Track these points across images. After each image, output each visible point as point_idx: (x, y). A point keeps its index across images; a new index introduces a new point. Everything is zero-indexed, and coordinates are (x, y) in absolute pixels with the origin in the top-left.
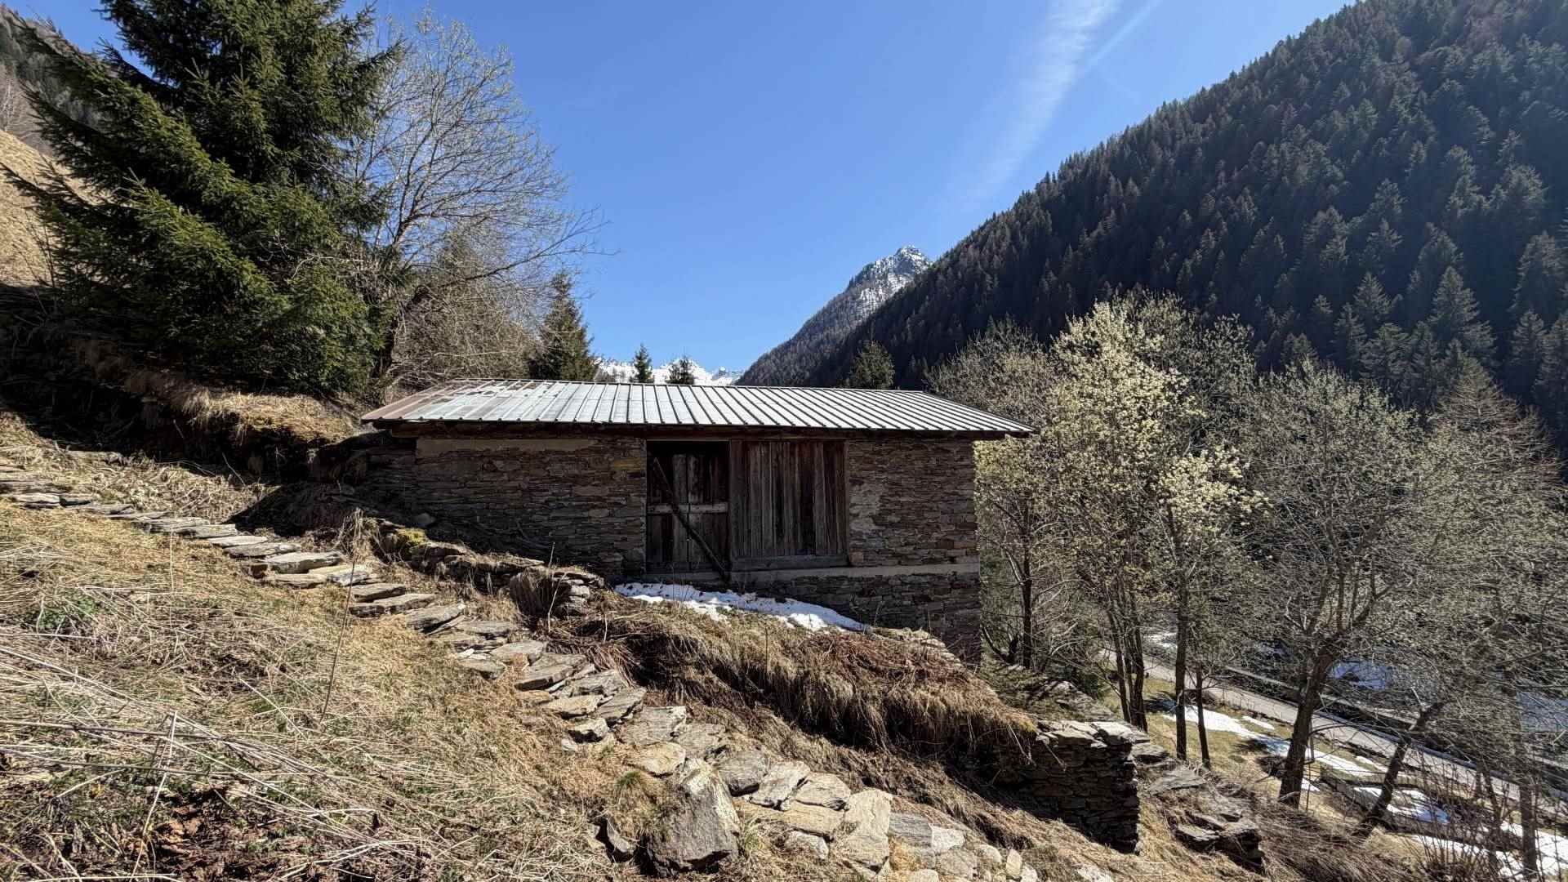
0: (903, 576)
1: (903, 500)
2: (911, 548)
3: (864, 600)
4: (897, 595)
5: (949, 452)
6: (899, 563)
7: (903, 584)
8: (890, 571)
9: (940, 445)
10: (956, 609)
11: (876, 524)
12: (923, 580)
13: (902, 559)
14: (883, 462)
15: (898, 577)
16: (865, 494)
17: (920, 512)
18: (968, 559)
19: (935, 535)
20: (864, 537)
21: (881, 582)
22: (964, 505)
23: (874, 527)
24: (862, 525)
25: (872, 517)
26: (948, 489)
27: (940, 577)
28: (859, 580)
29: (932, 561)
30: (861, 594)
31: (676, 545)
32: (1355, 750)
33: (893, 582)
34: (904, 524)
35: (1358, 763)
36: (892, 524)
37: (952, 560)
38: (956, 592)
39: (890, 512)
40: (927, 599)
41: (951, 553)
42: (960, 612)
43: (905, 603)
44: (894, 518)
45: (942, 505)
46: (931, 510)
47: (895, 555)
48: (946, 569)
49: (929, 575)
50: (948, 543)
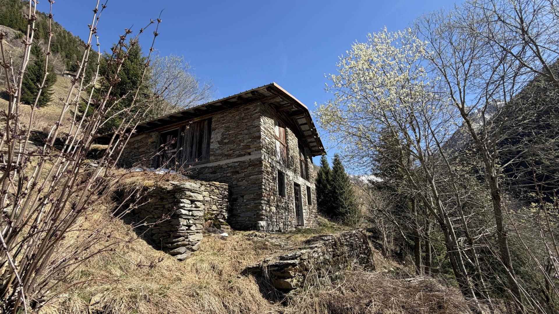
0: (229, 163)
1: (230, 132)
2: (232, 151)
4: (225, 172)
5: (249, 109)
6: (227, 159)
7: (228, 167)
8: (223, 162)
9: (246, 107)
10: (250, 176)
11: (219, 144)
12: (237, 164)
13: (229, 156)
14: (224, 120)
15: (226, 164)
16: (216, 134)
17: (236, 135)
18: (256, 152)
19: (242, 144)
20: (214, 150)
21: (220, 167)
22: (255, 129)
23: (219, 146)
24: (214, 146)
25: (218, 142)
26: (249, 124)
27: (244, 162)
28: (211, 167)
29: (240, 156)
30: (211, 173)
33: (223, 167)
34: (231, 142)
36: (226, 143)
37: (249, 154)
38: (250, 168)
39: (225, 138)
40: (238, 172)
41: (249, 151)
42: (252, 177)
43: (228, 175)
44: (226, 141)
45: (246, 131)
46: (241, 134)
47: (226, 155)
48: (246, 158)
49: (239, 162)
50: (248, 147)
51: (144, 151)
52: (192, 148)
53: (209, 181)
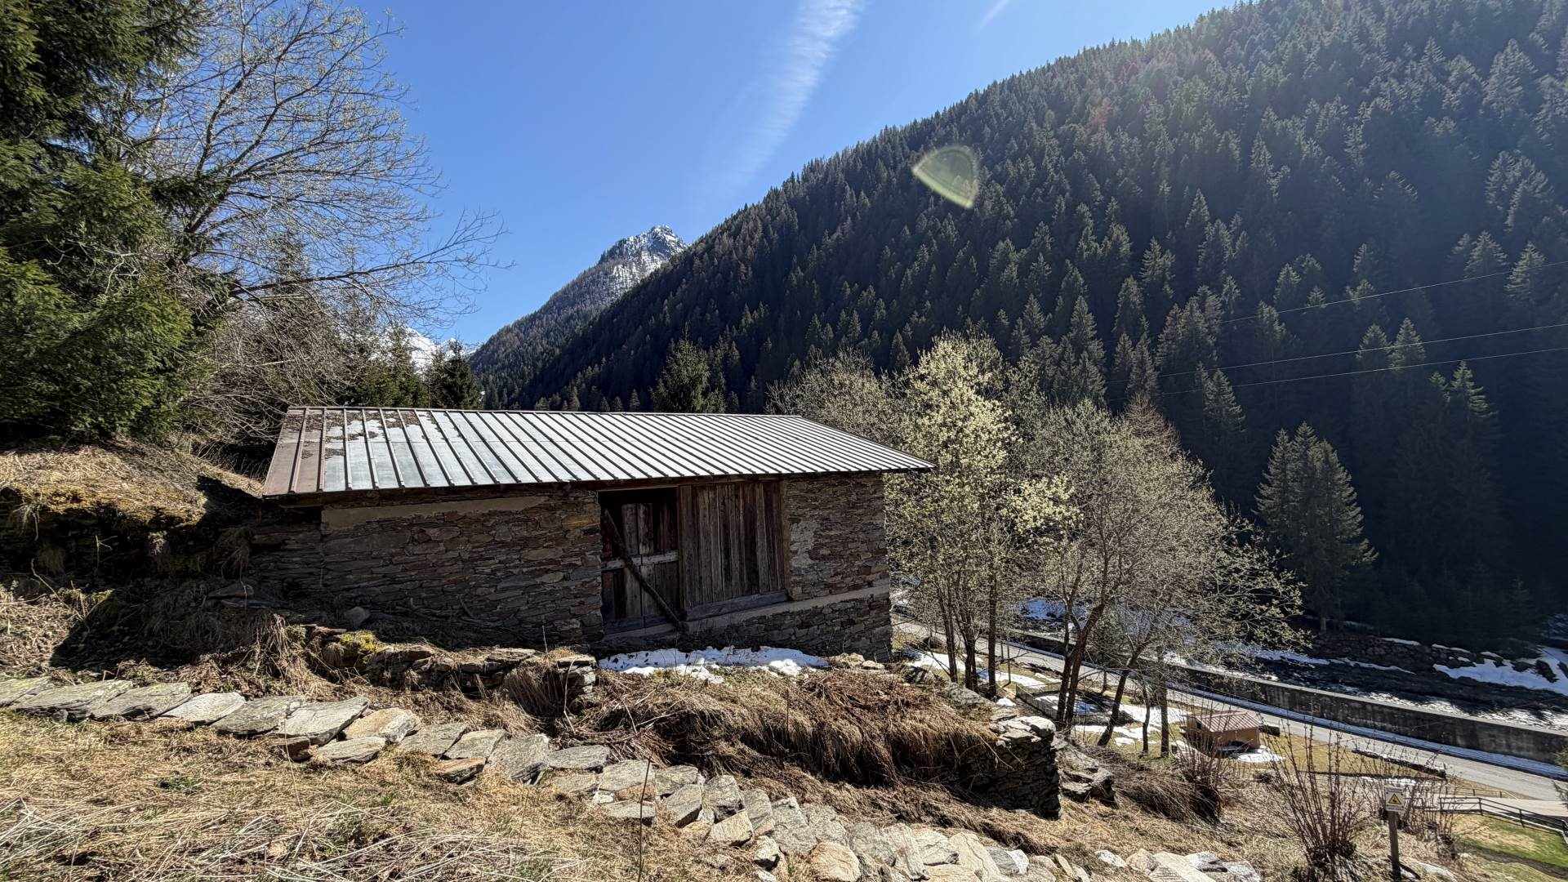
0: (834, 604)
1: (832, 533)
2: (839, 577)
3: (804, 631)
4: (829, 623)
5: (866, 486)
6: (831, 592)
7: (834, 611)
8: (823, 601)
10: (874, 628)
11: (811, 558)
12: (849, 605)
13: (832, 588)
14: (816, 500)
15: (829, 606)
16: (802, 532)
17: (845, 543)
18: (882, 582)
19: (857, 563)
20: (801, 571)
21: (817, 612)
22: (878, 534)
23: (810, 562)
24: (801, 562)
25: (809, 552)
26: (866, 520)
27: (861, 601)
28: (799, 613)
29: (856, 587)
30: (801, 627)
31: (629, 602)
32: (1035, 669)
33: (826, 611)
34: (833, 556)
35: (1037, 678)
36: (824, 557)
37: (870, 584)
38: (873, 613)
39: (822, 546)
40: (852, 622)
41: (870, 578)
42: (877, 629)
44: (825, 552)
45: (861, 536)
46: (854, 541)
47: (827, 586)
48: (864, 593)
49: (856, 600)
50: (867, 570)
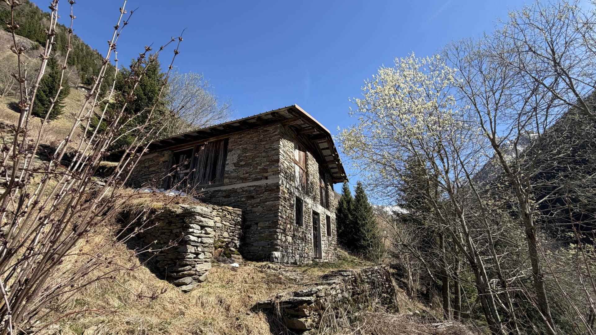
0: (244, 187)
1: (247, 155)
2: (248, 175)
3: (226, 199)
4: (239, 196)
5: (268, 131)
6: (242, 182)
7: (243, 191)
8: (238, 186)
9: (265, 129)
10: (266, 202)
11: (235, 166)
12: (252, 188)
13: (244, 180)
14: (240, 141)
15: (241, 188)
16: (232, 155)
17: (253, 158)
18: (274, 176)
19: (259, 167)
20: (229, 172)
21: (234, 191)
22: (274, 152)
23: (234, 168)
24: (229, 168)
25: (234, 164)
26: (267, 146)
27: (260, 187)
28: (225, 191)
29: (256, 179)
30: (225, 197)
33: (238, 191)
34: (247, 165)
36: (242, 166)
37: (266, 178)
38: (266, 193)
39: (241, 161)
40: (253, 197)
41: (266, 175)
42: (268, 203)
43: (242, 200)
44: (243, 163)
45: (264, 154)
46: (259, 156)
47: (242, 179)
48: (263, 182)
49: (255, 186)
50: (265, 170)
51: (154, 171)
52: (206, 170)
53: (222, 205)
